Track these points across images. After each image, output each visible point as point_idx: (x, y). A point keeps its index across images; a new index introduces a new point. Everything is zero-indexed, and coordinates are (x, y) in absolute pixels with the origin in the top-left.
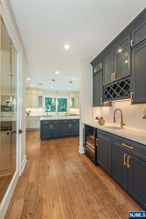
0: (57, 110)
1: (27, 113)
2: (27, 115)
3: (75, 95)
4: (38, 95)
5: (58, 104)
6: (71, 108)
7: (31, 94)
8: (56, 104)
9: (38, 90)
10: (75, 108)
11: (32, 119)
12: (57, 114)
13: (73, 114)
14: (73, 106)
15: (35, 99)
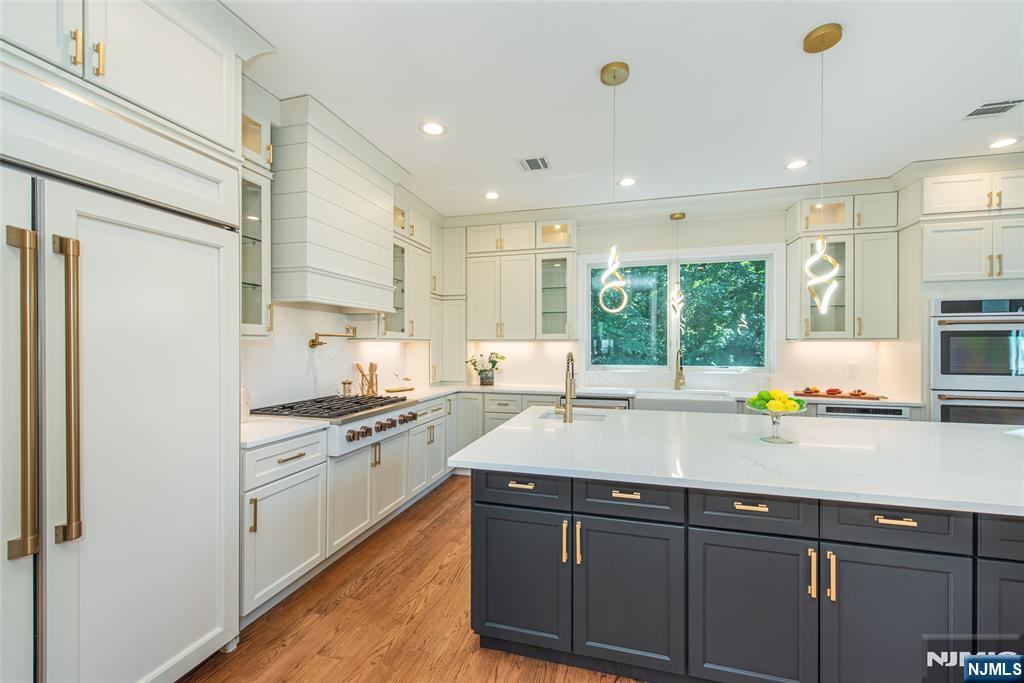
0: (674, 348)
1: (480, 368)
2: (482, 384)
3: (857, 218)
4: (541, 257)
5: (680, 308)
6: (807, 339)
7: (500, 250)
8: (670, 310)
9: (539, 217)
10: (858, 336)
11: (503, 409)
12: (678, 386)
13: (832, 393)
14: (834, 323)
15: (523, 280)
